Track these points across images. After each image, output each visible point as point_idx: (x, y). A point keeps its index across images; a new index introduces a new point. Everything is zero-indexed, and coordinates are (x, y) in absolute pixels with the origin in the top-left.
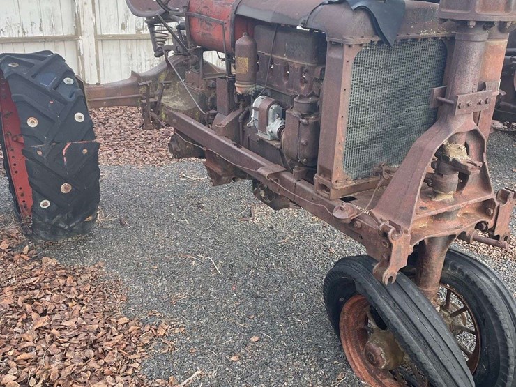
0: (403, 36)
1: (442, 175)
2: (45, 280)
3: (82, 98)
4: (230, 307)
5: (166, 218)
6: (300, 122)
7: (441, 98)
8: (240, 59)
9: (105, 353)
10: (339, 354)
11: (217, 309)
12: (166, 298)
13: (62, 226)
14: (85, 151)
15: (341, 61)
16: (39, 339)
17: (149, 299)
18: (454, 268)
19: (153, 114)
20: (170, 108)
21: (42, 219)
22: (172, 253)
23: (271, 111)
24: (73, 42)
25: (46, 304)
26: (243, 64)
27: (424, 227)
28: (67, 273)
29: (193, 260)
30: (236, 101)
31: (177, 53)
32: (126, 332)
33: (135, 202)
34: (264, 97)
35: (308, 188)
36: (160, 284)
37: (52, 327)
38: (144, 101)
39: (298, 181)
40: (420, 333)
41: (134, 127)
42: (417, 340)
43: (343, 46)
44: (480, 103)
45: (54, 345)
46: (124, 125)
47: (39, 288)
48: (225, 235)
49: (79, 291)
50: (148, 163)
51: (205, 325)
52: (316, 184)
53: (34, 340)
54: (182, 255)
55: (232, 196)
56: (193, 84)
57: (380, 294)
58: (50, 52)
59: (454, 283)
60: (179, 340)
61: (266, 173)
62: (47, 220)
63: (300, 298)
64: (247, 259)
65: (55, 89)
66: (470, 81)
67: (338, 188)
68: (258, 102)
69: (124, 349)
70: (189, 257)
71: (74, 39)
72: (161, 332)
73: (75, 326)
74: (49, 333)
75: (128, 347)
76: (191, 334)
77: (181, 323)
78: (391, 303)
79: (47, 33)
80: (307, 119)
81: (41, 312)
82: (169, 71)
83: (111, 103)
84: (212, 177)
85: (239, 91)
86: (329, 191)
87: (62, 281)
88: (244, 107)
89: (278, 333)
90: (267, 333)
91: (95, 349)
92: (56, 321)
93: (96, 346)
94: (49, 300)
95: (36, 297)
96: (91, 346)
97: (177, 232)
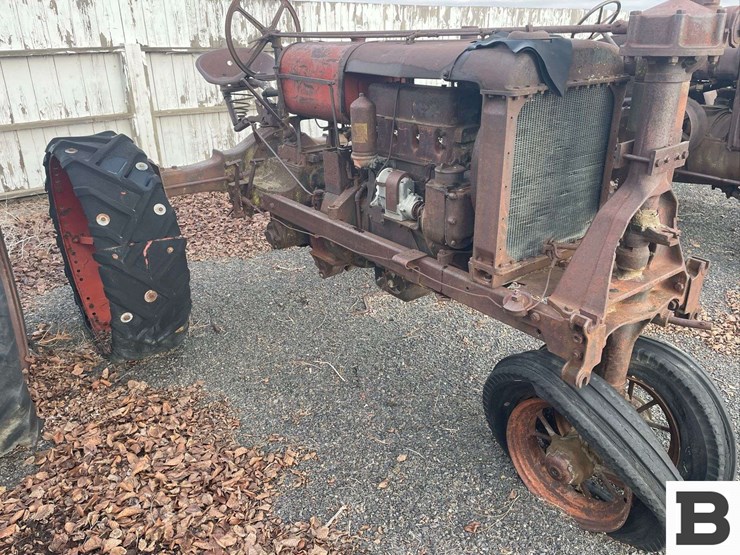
0: (572, 83)
1: (631, 249)
2: (136, 410)
3: (159, 185)
4: (364, 421)
5: (267, 319)
6: (446, 197)
7: (629, 156)
8: (357, 125)
9: (226, 496)
10: (504, 466)
11: (350, 425)
12: (286, 417)
13: (149, 341)
14: (171, 250)
15: (503, 119)
16: (142, 487)
17: (267, 421)
18: (643, 356)
19: (244, 200)
20: (265, 191)
21: (123, 336)
22: (283, 361)
23: (401, 185)
24: (126, 122)
25: (142, 439)
26: (362, 131)
27: (613, 313)
28: (162, 398)
29: (308, 367)
30: (350, 177)
31: (265, 125)
32: (247, 466)
33: (228, 303)
34: (391, 169)
35: (460, 276)
36: (276, 401)
37: (155, 469)
38: (233, 184)
39: (445, 267)
40: (625, 442)
41: (210, 214)
42: (623, 451)
43: (505, 100)
44: (678, 158)
45: (161, 494)
46: (198, 213)
47: (130, 420)
48: (341, 333)
49: (181, 420)
50: (233, 255)
51: (339, 446)
52: (472, 270)
53: (135, 489)
54: (295, 363)
55: (339, 287)
56: (289, 160)
57: (570, 399)
58: (113, 133)
59: (641, 374)
60: (311, 468)
61: (405, 262)
62: (130, 336)
63: (442, 401)
64: (371, 360)
65: (126, 176)
66: (666, 132)
67: (503, 273)
68: (383, 176)
69: (247, 488)
70: (304, 363)
71: (128, 117)
72: (289, 461)
73: (184, 465)
74: (152, 478)
75: (253, 484)
76: (325, 459)
77: (310, 447)
78: (584, 408)
79: (95, 112)
80: (455, 193)
81: (138, 451)
82: (257, 146)
83: (194, 189)
84: (320, 267)
85: (357, 164)
86: (491, 277)
87: (157, 409)
88: (360, 183)
89: (427, 448)
90: (414, 449)
91: (213, 492)
92: (158, 460)
93: (213, 487)
94: (145, 434)
95: (128, 432)
96: (208, 489)
97: (283, 335)
